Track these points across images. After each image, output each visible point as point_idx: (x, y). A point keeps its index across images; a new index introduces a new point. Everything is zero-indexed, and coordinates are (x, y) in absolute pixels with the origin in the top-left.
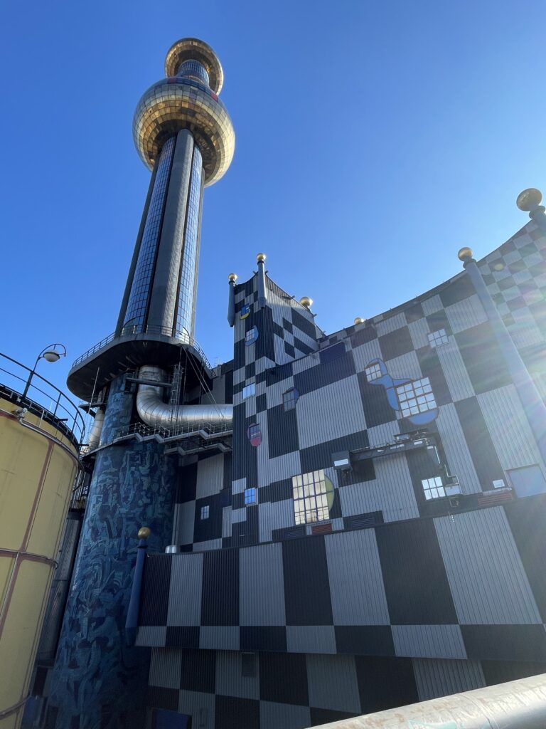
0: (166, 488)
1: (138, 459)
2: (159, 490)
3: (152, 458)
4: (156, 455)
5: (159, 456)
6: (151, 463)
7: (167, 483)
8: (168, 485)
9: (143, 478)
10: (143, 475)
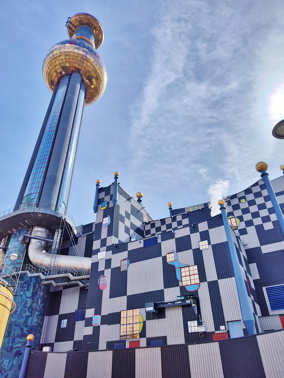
0: (41, 306)
1: (25, 287)
2: (36, 307)
3: (35, 286)
4: (37, 284)
5: (39, 285)
6: (33, 290)
7: (41, 303)
8: (43, 304)
9: (28, 299)
10: (28, 298)
